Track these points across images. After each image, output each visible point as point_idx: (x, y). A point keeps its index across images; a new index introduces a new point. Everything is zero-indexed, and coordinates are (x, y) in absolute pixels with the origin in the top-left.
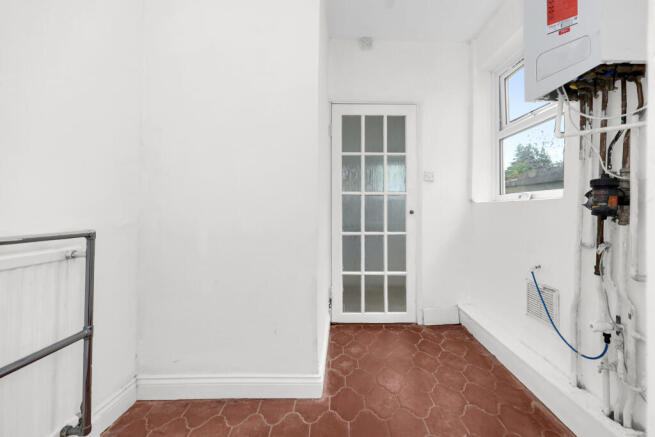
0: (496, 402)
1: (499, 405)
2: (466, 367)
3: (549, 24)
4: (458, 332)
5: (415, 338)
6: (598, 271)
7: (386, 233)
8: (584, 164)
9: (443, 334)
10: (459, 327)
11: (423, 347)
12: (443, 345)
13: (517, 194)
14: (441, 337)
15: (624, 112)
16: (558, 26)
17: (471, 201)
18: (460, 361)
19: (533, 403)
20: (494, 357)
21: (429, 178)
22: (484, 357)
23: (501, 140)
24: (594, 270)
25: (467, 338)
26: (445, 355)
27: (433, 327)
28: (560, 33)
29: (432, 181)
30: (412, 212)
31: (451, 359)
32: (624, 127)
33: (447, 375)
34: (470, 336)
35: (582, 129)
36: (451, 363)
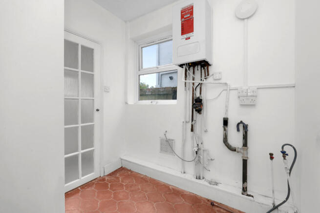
0: (161, 195)
1: (163, 195)
2: (139, 187)
3: (182, 35)
4: (123, 171)
5: (106, 186)
6: (192, 130)
7: (80, 125)
8: (186, 92)
9: (117, 176)
10: (122, 169)
11: (114, 189)
12: (122, 182)
13: (150, 101)
14: (118, 178)
15: (201, 77)
16: (185, 36)
17: (126, 103)
18: (136, 185)
19: (170, 187)
20: (146, 176)
21: (106, 90)
22: (142, 178)
23: (139, 75)
24: (190, 130)
25: (129, 172)
26: (127, 186)
27: (110, 175)
28: (186, 39)
29: (108, 92)
30: (98, 110)
31: (131, 187)
32: (201, 82)
33: (135, 196)
34: (130, 170)
35: (186, 80)
36: (133, 188)
